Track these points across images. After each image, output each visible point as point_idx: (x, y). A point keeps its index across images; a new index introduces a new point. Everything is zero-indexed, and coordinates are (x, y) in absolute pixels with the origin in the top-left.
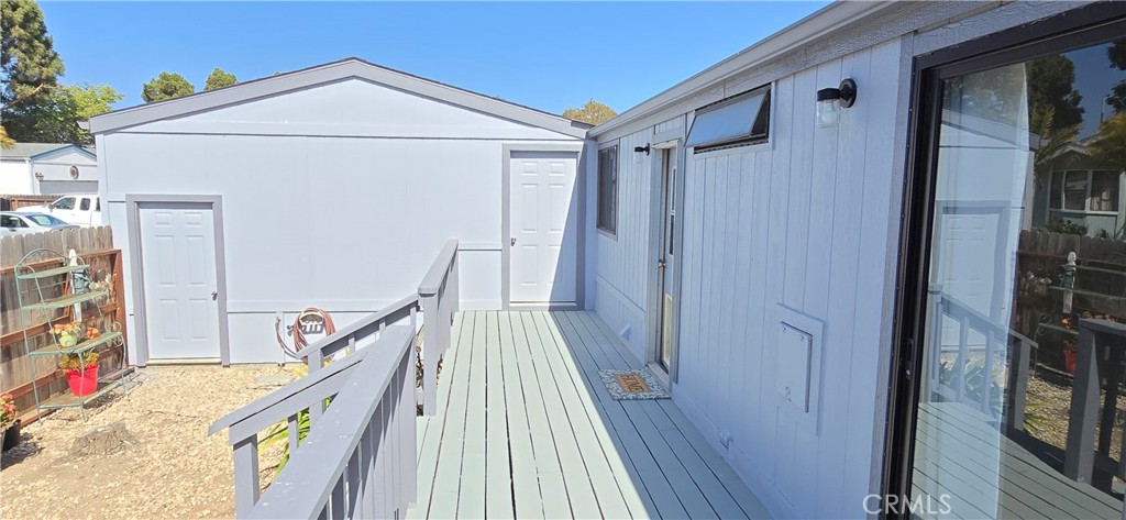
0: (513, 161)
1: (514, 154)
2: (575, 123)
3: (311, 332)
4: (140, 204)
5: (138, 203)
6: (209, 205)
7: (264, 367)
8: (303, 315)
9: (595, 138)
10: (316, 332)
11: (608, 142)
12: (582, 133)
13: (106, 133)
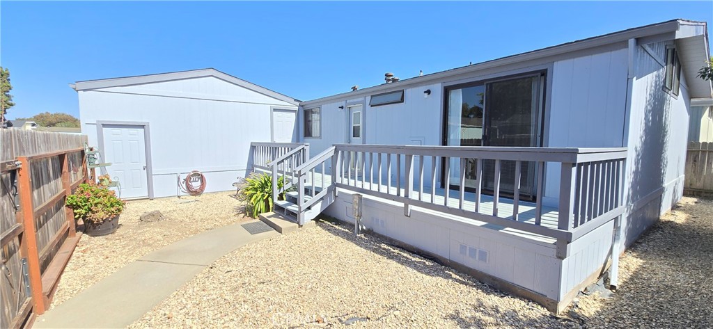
0: (275, 113)
1: (275, 110)
2: (295, 100)
3: (193, 181)
4: (104, 125)
5: (103, 125)
6: (143, 127)
7: (170, 199)
8: (192, 174)
9: (302, 106)
10: (196, 181)
11: (308, 108)
12: (298, 104)
13: (84, 90)
